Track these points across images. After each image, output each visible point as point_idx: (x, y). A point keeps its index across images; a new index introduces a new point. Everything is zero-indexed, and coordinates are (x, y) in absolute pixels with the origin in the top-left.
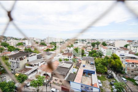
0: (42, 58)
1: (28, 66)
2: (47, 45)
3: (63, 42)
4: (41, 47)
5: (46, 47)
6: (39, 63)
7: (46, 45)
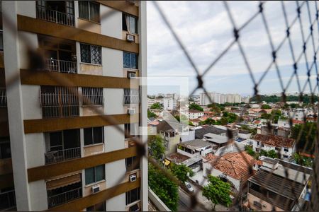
0: (204, 140)
1: (183, 150)
2: (204, 110)
3: (242, 103)
4: (191, 114)
5: (202, 114)
6: (203, 148)
7: (202, 110)
